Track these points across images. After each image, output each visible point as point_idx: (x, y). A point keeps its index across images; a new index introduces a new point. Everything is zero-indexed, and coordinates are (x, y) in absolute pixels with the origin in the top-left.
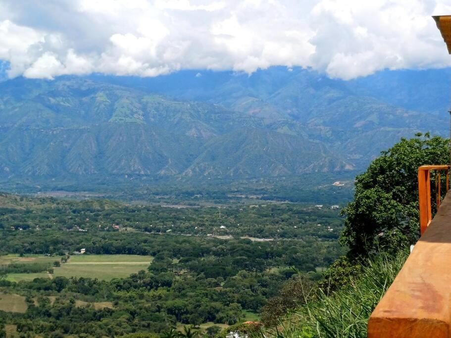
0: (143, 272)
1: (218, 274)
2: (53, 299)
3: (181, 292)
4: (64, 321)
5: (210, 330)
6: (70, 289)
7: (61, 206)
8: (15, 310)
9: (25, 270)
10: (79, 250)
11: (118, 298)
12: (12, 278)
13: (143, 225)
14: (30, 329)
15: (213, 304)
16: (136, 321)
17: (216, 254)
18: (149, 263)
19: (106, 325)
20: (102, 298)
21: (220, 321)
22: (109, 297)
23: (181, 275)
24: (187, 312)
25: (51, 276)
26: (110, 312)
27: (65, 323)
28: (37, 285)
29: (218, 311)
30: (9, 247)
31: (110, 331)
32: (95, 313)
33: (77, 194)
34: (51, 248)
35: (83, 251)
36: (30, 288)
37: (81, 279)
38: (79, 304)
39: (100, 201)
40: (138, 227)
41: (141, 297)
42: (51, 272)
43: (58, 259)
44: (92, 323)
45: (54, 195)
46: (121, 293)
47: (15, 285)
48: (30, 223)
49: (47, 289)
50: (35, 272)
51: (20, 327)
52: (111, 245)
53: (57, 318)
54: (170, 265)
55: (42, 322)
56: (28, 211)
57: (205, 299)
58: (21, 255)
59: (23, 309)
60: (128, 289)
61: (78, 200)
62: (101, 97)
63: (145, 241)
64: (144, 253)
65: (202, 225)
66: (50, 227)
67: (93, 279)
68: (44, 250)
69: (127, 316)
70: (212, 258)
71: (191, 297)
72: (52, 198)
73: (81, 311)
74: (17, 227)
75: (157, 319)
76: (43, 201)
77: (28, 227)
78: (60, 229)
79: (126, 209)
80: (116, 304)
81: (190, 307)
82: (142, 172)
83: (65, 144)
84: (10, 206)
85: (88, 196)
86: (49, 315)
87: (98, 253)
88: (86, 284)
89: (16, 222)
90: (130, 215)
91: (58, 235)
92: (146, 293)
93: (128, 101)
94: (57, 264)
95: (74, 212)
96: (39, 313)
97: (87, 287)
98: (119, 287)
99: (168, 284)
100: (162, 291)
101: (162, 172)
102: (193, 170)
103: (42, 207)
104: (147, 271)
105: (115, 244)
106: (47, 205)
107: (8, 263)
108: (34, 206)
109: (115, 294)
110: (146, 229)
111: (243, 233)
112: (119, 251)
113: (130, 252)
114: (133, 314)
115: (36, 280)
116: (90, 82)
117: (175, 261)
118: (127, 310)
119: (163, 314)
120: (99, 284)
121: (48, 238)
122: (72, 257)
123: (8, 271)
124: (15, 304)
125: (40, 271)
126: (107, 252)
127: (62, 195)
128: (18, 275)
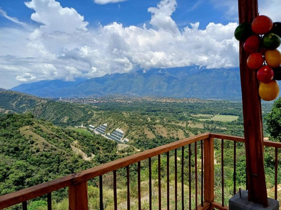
0: (236, 120)
2: (210, 126)
4: (213, 132)
6: (215, 124)
7: (213, 102)
8: (201, 128)
9: (204, 118)
10: (218, 114)
11: (228, 127)
12: (200, 120)
13: (236, 108)
16: (233, 133)
18: (237, 118)
20: (224, 127)
22: (225, 127)
25: (210, 120)
26: (226, 130)
28: (206, 122)
30: (200, 112)
32: (221, 131)
33: (218, 99)
34: (210, 113)
35: (219, 114)
36: (205, 122)
37: (218, 121)
38: (217, 127)
39: (224, 101)
40: (235, 108)
41: (235, 127)
42: (210, 119)
43: (212, 116)
44: (221, 133)
45: (212, 99)
46: (229, 126)
47: (201, 122)
48: (205, 106)
49: (209, 123)
50: (206, 119)
51: (201, 132)
52: (227, 113)
53: (211, 131)
55: (207, 131)
58: (203, 114)
59: (203, 128)
60: (231, 125)
61: (218, 101)
62: (225, 73)
63: (237, 112)
64: (236, 115)
66: (210, 107)
67: (221, 121)
69: (231, 132)
72: (211, 100)
73: (218, 130)
74: (202, 107)
75: (239, 133)
76: (209, 101)
77: (205, 107)
78: (213, 108)
79: (231, 103)
80: (227, 128)
82: (237, 93)
83: (215, 87)
84: (200, 102)
85: (221, 100)
86: (209, 130)
87: (223, 114)
88: (219, 123)
90: (232, 105)
91: (212, 110)
92: (236, 126)
93: (233, 74)
94: (212, 117)
95: (217, 104)
96: (207, 129)
97: (220, 124)
98: (229, 124)
100: (241, 126)
103: (208, 102)
104: (237, 120)
105: (228, 112)
106: (210, 102)
107: (199, 116)
108: (206, 102)
110: (237, 109)
111: (268, 111)
112: (229, 115)
113: (232, 115)
114: (232, 131)
115: (206, 121)
116: (222, 70)
118: (231, 130)
119: (241, 132)
120: (223, 123)
121: (210, 110)
122: (216, 115)
123: (199, 118)
124: (201, 126)
125: (207, 118)
126: (226, 114)
127: (214, 99)
128: (202, 119)
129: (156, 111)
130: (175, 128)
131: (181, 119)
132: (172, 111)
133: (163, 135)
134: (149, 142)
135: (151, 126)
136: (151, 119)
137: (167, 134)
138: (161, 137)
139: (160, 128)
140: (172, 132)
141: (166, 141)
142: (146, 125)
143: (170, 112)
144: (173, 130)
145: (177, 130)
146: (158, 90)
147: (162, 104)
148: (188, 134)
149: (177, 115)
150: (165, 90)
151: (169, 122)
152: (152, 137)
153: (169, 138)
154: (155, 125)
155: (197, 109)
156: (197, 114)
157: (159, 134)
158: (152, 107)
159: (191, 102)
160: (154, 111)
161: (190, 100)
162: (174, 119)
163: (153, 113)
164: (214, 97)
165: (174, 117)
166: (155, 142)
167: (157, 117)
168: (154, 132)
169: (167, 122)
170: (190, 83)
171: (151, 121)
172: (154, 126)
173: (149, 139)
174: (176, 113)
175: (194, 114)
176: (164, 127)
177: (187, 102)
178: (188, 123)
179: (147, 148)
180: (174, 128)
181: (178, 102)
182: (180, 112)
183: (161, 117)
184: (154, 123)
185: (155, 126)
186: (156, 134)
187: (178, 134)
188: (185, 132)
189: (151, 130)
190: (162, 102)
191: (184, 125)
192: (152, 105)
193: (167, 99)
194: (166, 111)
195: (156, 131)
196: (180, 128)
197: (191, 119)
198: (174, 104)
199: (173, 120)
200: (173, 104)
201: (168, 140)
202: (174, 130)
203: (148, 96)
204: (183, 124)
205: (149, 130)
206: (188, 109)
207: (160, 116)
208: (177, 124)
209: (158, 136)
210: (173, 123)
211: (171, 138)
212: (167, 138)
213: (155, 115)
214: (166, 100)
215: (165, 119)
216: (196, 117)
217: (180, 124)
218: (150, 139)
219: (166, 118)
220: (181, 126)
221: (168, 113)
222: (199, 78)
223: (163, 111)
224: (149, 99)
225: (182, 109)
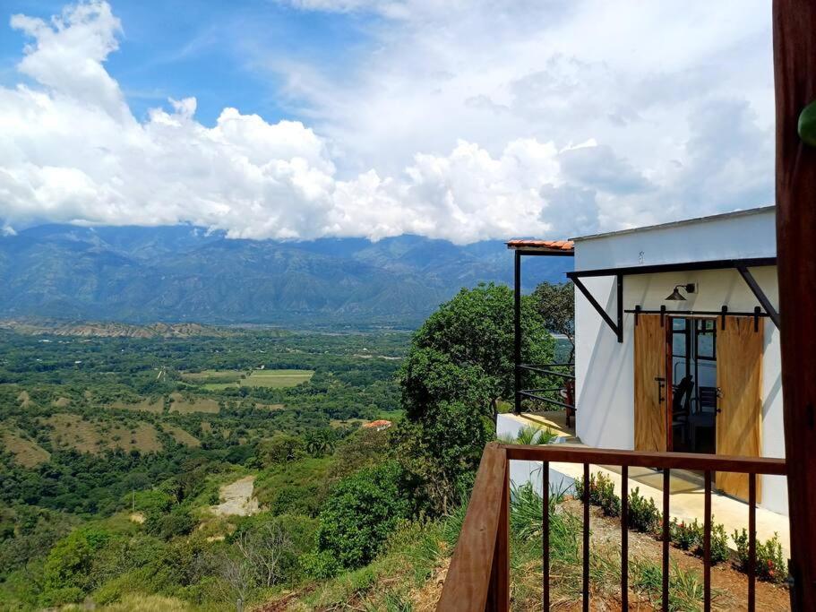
0: (307, 382)
1: (361, 383)
2: (239, 403)
3: (334, 397)
4: (246, 420)
5: (354, 424)
6: (252, 395)
7: (247, 335)
8: (210, 411)
9: (219, 381)
10: (260, 366)
11: (288, 401)
12: (209, 387)
13: (308, 348)
14: (221, 426)
15: (357, 405)
16: (300, 418)
17: (360, 369)
18: (311, 376)
19: (278, 422)
20: (275, 402)
21: (362, 417)
22: (281, 401)
23: (334, 385)
24: (337, 411)
25: (238, 386)
26: (282, 412)
27: (246, 421)
28: (228, 392)
29: (360, 410)
30: (208, 365)
31: (280, 426)
32: (270, 413)
33: (261, 325)
34: (239, 365)
35: (263, 367)
36: (222, 394)
37: (261, 388)
38: (258, 406)
39: (277, 331)
40: (304, 350)
42: (239, 382)
43: (244, 373)
44: (267, 421)
45: (243, 326)
46: (291, 398)
47: (211, 393)
48: (225, 347)
49: (235, 395)
50: (227, 383)
51: (213, 424)
52: (284, 363)
53: (242, 417)
54: (326, 377)
55: (229, 420)
56: (223, 338)
57: (351, 401)
58: (217, 371)
60: (295, 395)
61: (260, 330)
62: (278, 255)
63: (309, 360)
64: (308, 369)
65: (350, 348)
66: (239, 350)
67: (270, 388)
68: (235, 367)
69: (294, 414)
70: (357, 372)
71: (341, 400)
72: (240, 329)
73: (260, 412)
74: (214, 350)
75: (315, 417)
76: (235, 330)
77: (223, 349)
78: (246, 351)
79: (295, 336)
80: (286, 406)
81: (340, 408)
82: (308, 310)
83: (252, 290)
84: (210, 334)
85: (268, 327)
86: (236, 415)
87: (274, 368)
88: (264, 391)
89: (214, 346)
90: (298, 341)
91: (244, 356)
92: (308, 398)
93: (298, 259)
94: (243, 377)
95: (257, 338)
96: (228, 413)
97: (265, 394)
98: (289, 393)
99: (325, 391)
100: (321, 396)
101: (323, 310)
102: (345, 309)
103: (233, 335)
104: (309, 382)
105: (288, 362)
106: (237, 334)
107: (207, 376)
108: (229, 335)
109: (286, 398)
110: (310, 351)
111: (380, 354)
112: (289, 367)
113: (298, 368)
114: (298, 413)
115: (226, 389)
116: (270, 245)
117: (331, 374)
118: (294, 411)
119: (320, 413)
120: (274, 392)
121: (237, 358)
122: (254, 372)
123: (206, 383)
124: (211, 407)
125: (231, 382)
126: (280, 367)
127: (249, 326)
128: (214, 385)
129: (53, 368)
130: (125, 420)
131: (147, 389)
132: (114, 365)
133: (82, 449)
134: (24, 479)
135: (34, 420)
136: (33, 397)
137: (98, 444)
138: (74, 455)
139: (69, 425)
140: (115, 433)
141: (91, 466)
142: (13, 420)
143: (106, 370)
144: (118, 428)
145: (132, 427)
146: (64, 295)
147: (76, 343)
148: (172, 433)
149: (133, 379)
150: (90, 297)
151: (106, 401)
152: (35, 460)
153: (103, 456)
154: (48, 415)
155: (201, 354)
156: (199, 372)
157: (67, 445)
158: (40, 353)
159: (181, 335)
160: (46, 368)
161: (178, 329)
162: (122, 392)
163: (44, 374)
164: (248, 319)
165: (122, 385)
166: (49, 475)
167: (57, 389)
168: (43, 441)
169: (99, 402)
170: (175, 279)
171: (31, 403)
172: (43, 421)
173: (23, 467)
174: (129, 371)
175: (191, 372)
176: (84, 419)
177: (168, 335)
178: (172, 401)
179: (15, 501)
180: (122, 420)
181: (137, 335)
182: (144, 368)
183: (72, 386)
184: (45, 409)
185: (51, 421)
186: (54, 446)
187: (137, 439)
188: (161, 430)
189: (34, 434)
190: (80, 337)
191: (158, 408)
192: (40, 346)
193: (96, 326)
194: (92, 365)
195: (52, 436)
196: (142, 419)
197: (180, 389)
198: (123, 343)
199: (118, 396)
200: (119, 342)
201: (101, 461)
202: (123, 428)
203: (22, 318)
204: (155, 405)
205: (23, 437)
206: (170, 356)
207: (69, 384)
208: (132, 407)
209: (62, 452)
210: (119, 405)
211: (110, 454)
212: (96, 455)
213: (51, 382)
214: (93, 331)
215: (88, 394)
216: (195, 381)
217: (143, 407)
218: (27, 466)
219: (94, 389)
220: (148, 412)
221: (101, 373)
222: (205, 262)
223: (80, 366)
224: (24, 327)
225: (150, 358)
